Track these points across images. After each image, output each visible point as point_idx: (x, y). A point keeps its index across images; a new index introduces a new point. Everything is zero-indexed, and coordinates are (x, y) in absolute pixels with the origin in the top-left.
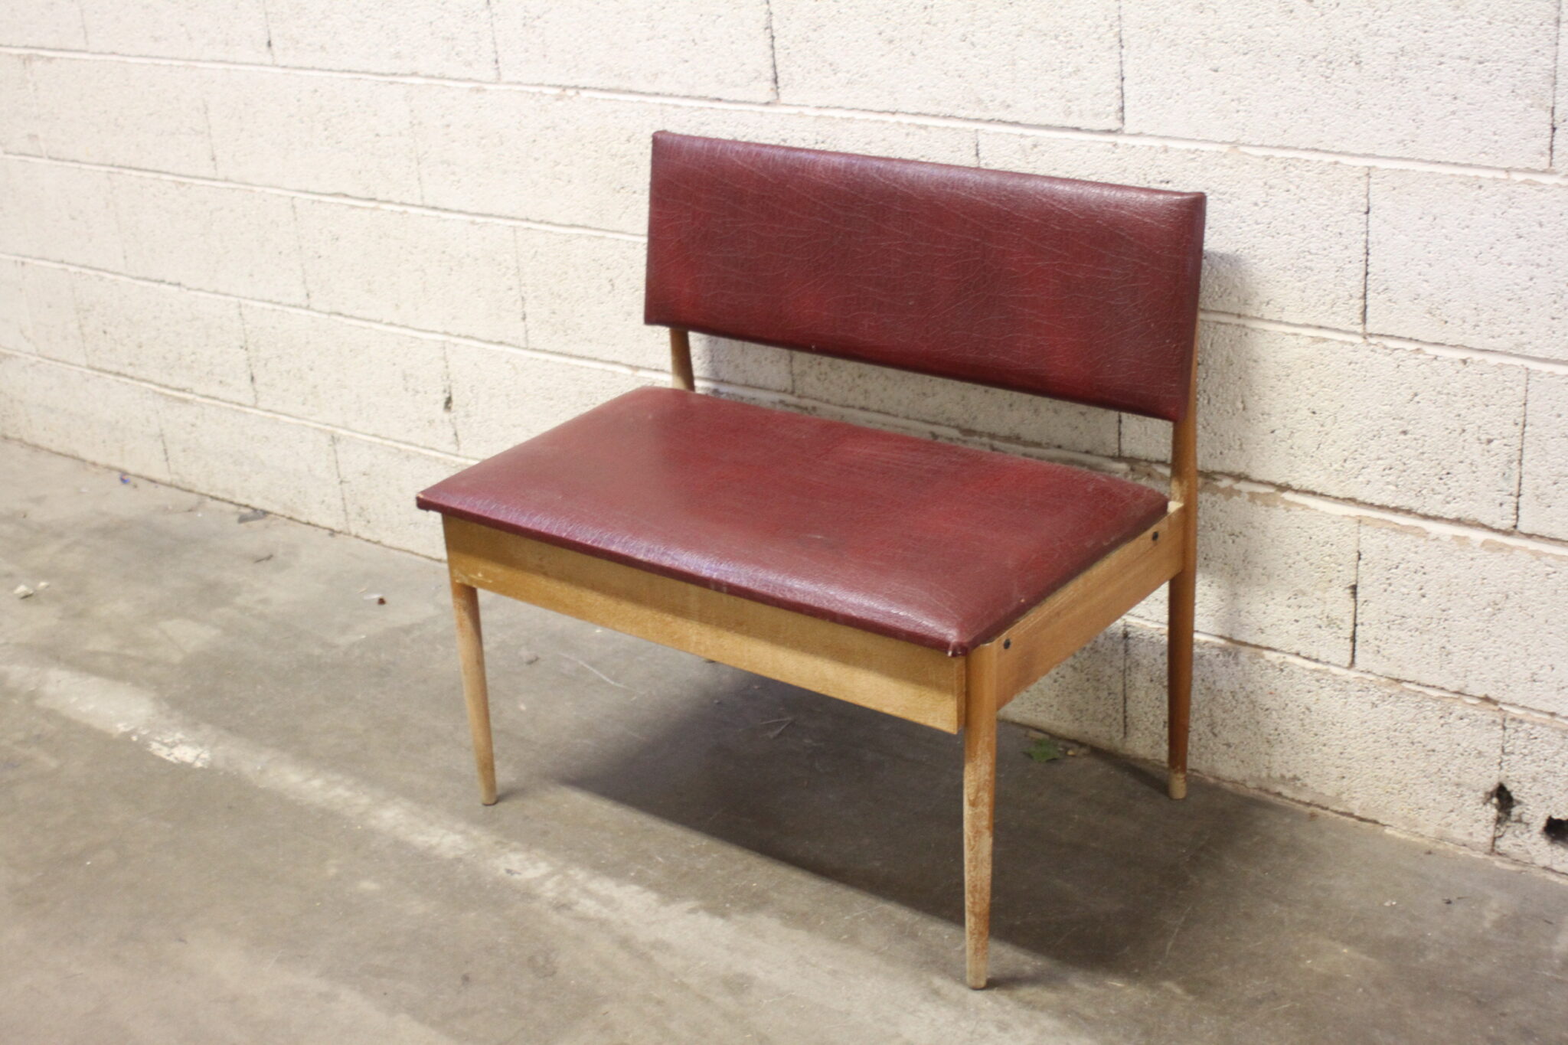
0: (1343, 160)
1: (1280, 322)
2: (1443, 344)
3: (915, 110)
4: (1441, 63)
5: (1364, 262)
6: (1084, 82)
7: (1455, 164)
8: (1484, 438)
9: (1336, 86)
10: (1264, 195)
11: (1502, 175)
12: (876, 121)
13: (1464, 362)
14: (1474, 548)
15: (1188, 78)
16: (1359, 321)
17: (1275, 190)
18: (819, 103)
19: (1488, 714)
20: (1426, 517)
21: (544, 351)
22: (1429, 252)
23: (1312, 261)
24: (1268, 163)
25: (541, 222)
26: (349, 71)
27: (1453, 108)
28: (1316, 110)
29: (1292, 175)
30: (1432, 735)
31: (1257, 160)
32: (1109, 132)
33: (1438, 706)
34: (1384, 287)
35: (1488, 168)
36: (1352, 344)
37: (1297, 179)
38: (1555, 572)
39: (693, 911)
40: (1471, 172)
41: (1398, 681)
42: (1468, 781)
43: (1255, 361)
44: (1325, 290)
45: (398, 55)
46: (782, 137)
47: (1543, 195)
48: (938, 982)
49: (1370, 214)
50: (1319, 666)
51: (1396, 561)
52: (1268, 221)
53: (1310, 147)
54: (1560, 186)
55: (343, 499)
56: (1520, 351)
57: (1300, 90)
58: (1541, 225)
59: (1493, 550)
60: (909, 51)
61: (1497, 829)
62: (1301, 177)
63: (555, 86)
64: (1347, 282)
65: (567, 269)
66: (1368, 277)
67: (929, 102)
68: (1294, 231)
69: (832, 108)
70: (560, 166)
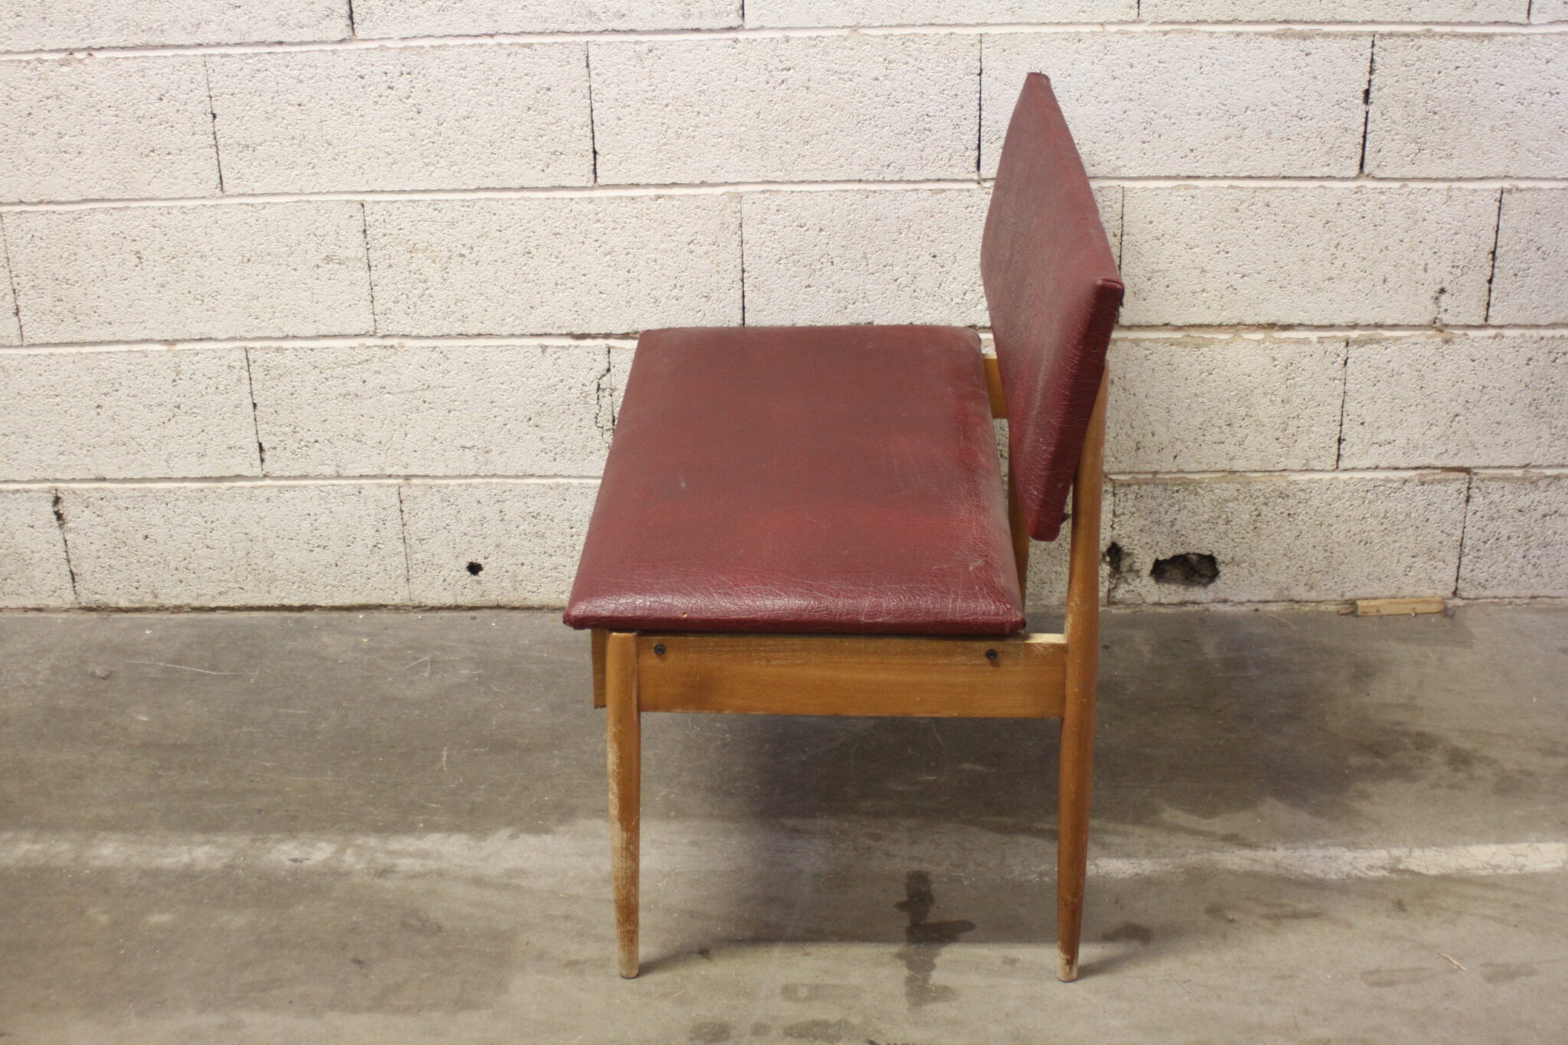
0: (958, 30)
1: (901, 181)
3: (518, 30)
5: (978, 118)
7: (1058, 23)
10: (884, 70)
11: (1098, 29)
12: (472, 46)
16: (975, 169)
17: (895, 64)
18: (405, 34)
21: (47, 345)
23: (930, 122)
24: (888, 41)
25: (41, 202)
29: (910, 49)
31: (877, 39)
32: (730, 29)
34: (997, 137)
35: (1087, 24)
36: (968, 190)
37: (916, 53)
38: (1151, 354)
40: (1071, 29)
43: (878, 220)
44: (943, 147)
46: (358, 74)
47: (1133, 41)
49: (983, 75)
52: (888, 93)
53: (927, 22)
54: (1147, 32)
56: (1117, 174)
58: (1131, 66)
61: (1112, 582)
62: (920, 50)
63: (58, 51)
64: (963, 137)
65: (76, 250)
66: (982, 129)
67: (534, 20)
68: (913, 98)
69: (420, 37)
70: (67, 137)
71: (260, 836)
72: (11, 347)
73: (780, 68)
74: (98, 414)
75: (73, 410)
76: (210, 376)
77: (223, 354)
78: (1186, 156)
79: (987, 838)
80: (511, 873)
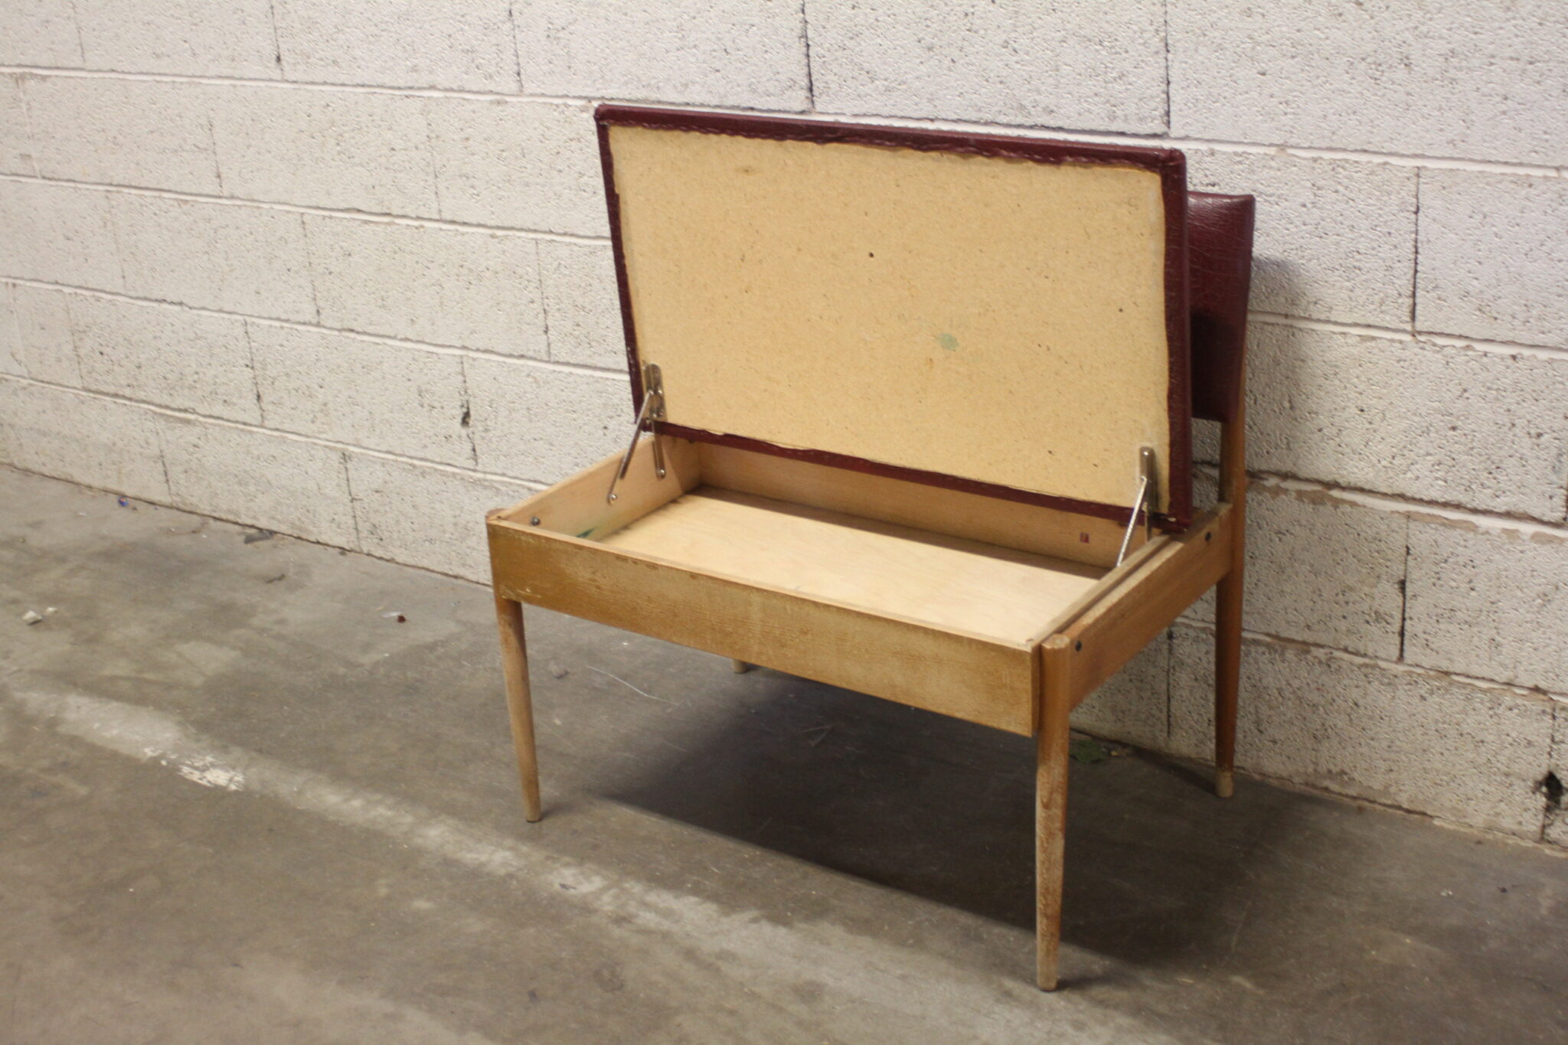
0: (1393, 160)
1: (1328, 322)
2: (1492, 341)
3: (956, 117)
4: (1492, 64)
5: (1413, 261)
6: (1129, 87)
7: (1506, 163)
8: (1533, 432)
9: (1385, 88)
10: (1312, 197)
11: (1553, 174)
13: (1514, 357)
14: (1523, 541)
15: (1236, 82)
16: (1408, 319)
17: (1324, 191)
18: (856, 111)
19: (1536, 704)
20: (1475, 511)
21: (568, 364)
22: (1479, 250)
23: (1360, 260)
24: (1316, 165)
25: (565, 234)
26: (363, 86)
27: (1504, 108)
28: (1365, 111)
29: (1340, 176)
30: (1482, 726)
31: (1305, 162)
32: (1155, 136)
33: (1486, 698)
34: (1433, 285)
36: (1401, 342)
37: (1346, 180)
39: (755, 920)
40: (1521, 171)
41: (1447, 673)
42: (1517, 770)
43: (1303, 361)
44: (1374, 289)
45: (415, 69)
48: (1009, 984)
49: (1420, 214)
50: (1366, 661)
51: (1446, 555)
52: (1316, 221)
53: (1359, 148)
55: (355, 517)
57: (1349, 92)
59: (1542, 543)
60: (949, 58)
61: (1546, 816)
62: (1350, 178)
63: (580, 98)
64: (1396, 281)
65: (591, 281)
66: (1418, 275)
67: (970, 109)
68: (1342, 231)
69: (869, 116)
70: (585, 178)
72: (541, 361)
75: (586, 427)
80: (722, 955)
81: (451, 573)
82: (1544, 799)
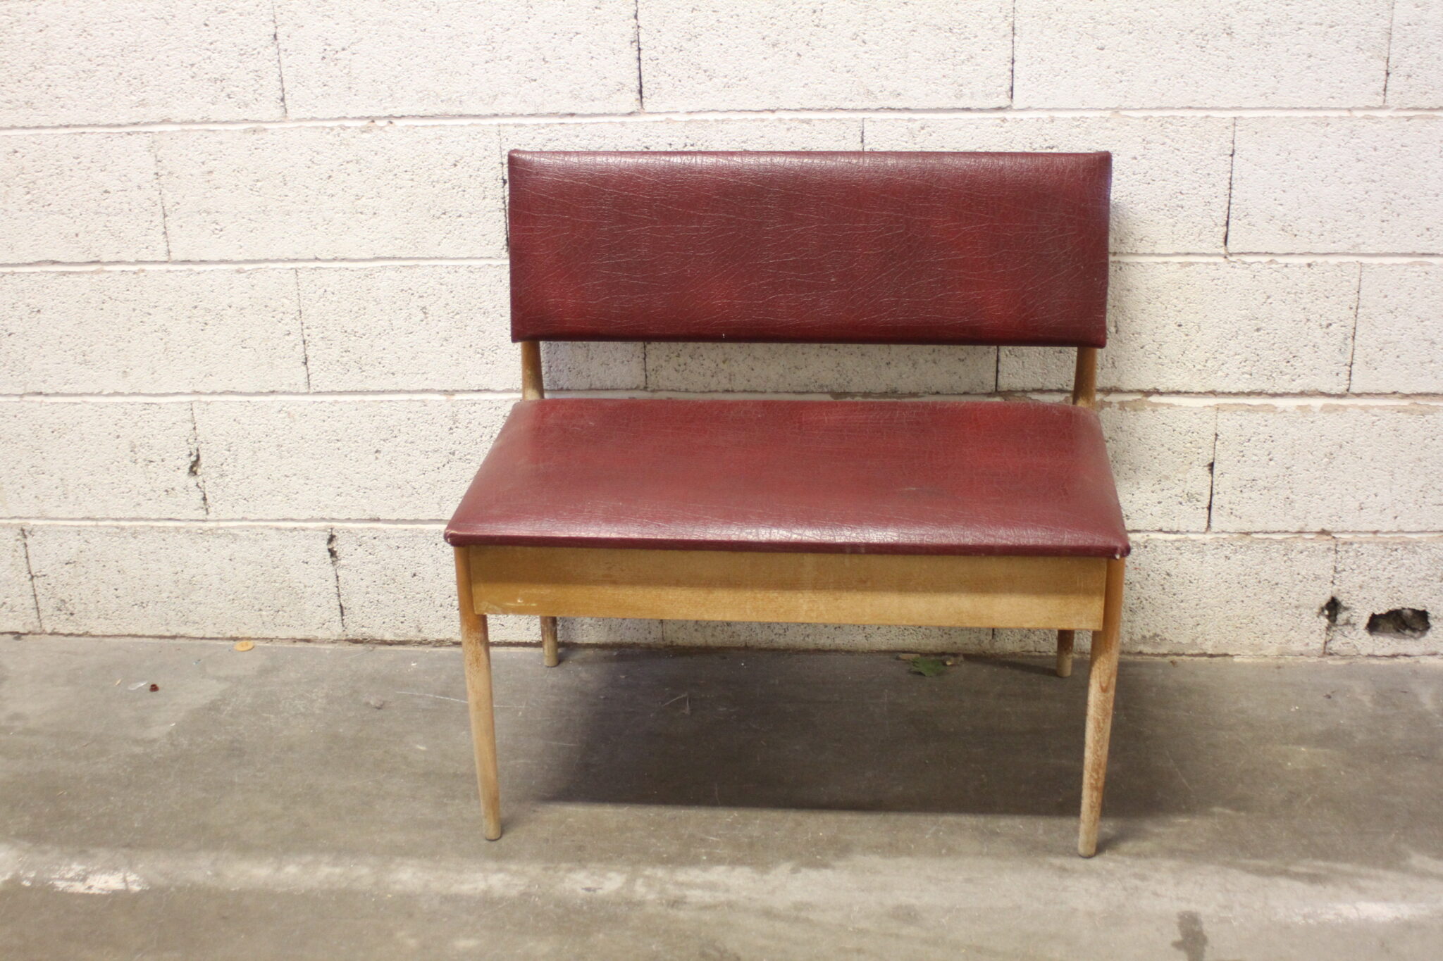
0: (1214, 114)
1: (1152, 254)
2: (1292, 254)
3: (798, 107)
4: (1300, 29)
5: (1228, 196)
6: (977, 68)
7: (1308, 108)
8: (1325, 324)
9: (1210, 54)
10: (1142, 150)
11: (1346, 114)
12: (754, 120)
13: (1309, 265)
14: (1314, 413)
15: (1077, 57)
16: (1222, 244)
17: (1153, 144)
18: (690, 109)
19: (1324, 543)
20: (1275, 395)
21: (332, 393)
22: (1284, 181)
23: (1183, 200)
24: (1148, 123)
25: (335, 259)
26: (67, 126)
27: (1308, 64)
28: (1192, 75)
29: (1168, 130)
30: (1277, 571)
31: (1137, 121)
32: (1000, 109)
33: (1282, 548)
34: (1243, 214)
35: (1335, 109)
36: (1215, 264)
37: (1173, 134)
38: (1379, 420)
39: (795, 871)
40: (1320, 114)
41: (1247, 534)
42: (1306, 602)
43: (1129, 290)
44: (1193, 223)
45: (142, 103)
46: (645, 145)
47: (1378, 126)
49: (1235, 156)
50: (1178, 536)
51: (1249, 435)
52: (1145, 171)
53: (1185, 106)
54: (1392, 118)
55: (35, 596)
56: (1356, 251)
57: (1178, 60)
58: (1375, 149)
59: (1330, 412)
60: (795, 53)
61: (1327, 634)
62: (1177, 132)
63: (360, 118)
64: (1213, 214)
65: (366, 304)
66: (1232, 207)
67: (814, 98)
68: (1168, 176)
69: (705, 112)
70: (364, 199)
71: (552, 865)
72: (297, 394)
73: (1044, 146)
74: (377, 458)
75: (353, 454)
76: (485, 425)
77: (499, 405)
78: (1422, 235)
79: (1248, 880)
80: (798, 907)
81: (168, 634)
82: (1327, 621)
